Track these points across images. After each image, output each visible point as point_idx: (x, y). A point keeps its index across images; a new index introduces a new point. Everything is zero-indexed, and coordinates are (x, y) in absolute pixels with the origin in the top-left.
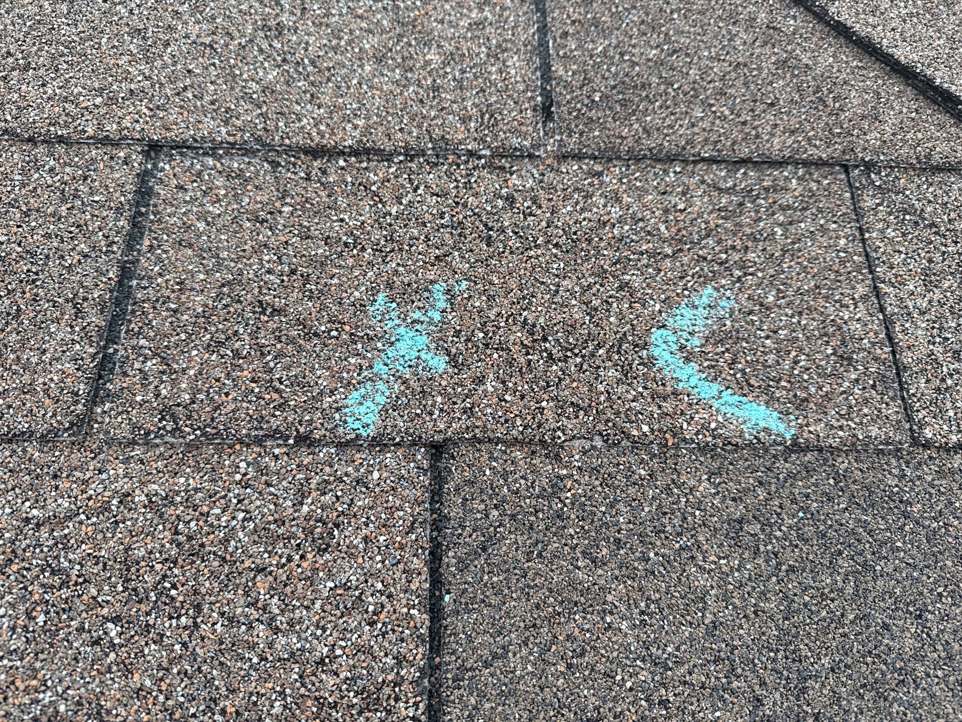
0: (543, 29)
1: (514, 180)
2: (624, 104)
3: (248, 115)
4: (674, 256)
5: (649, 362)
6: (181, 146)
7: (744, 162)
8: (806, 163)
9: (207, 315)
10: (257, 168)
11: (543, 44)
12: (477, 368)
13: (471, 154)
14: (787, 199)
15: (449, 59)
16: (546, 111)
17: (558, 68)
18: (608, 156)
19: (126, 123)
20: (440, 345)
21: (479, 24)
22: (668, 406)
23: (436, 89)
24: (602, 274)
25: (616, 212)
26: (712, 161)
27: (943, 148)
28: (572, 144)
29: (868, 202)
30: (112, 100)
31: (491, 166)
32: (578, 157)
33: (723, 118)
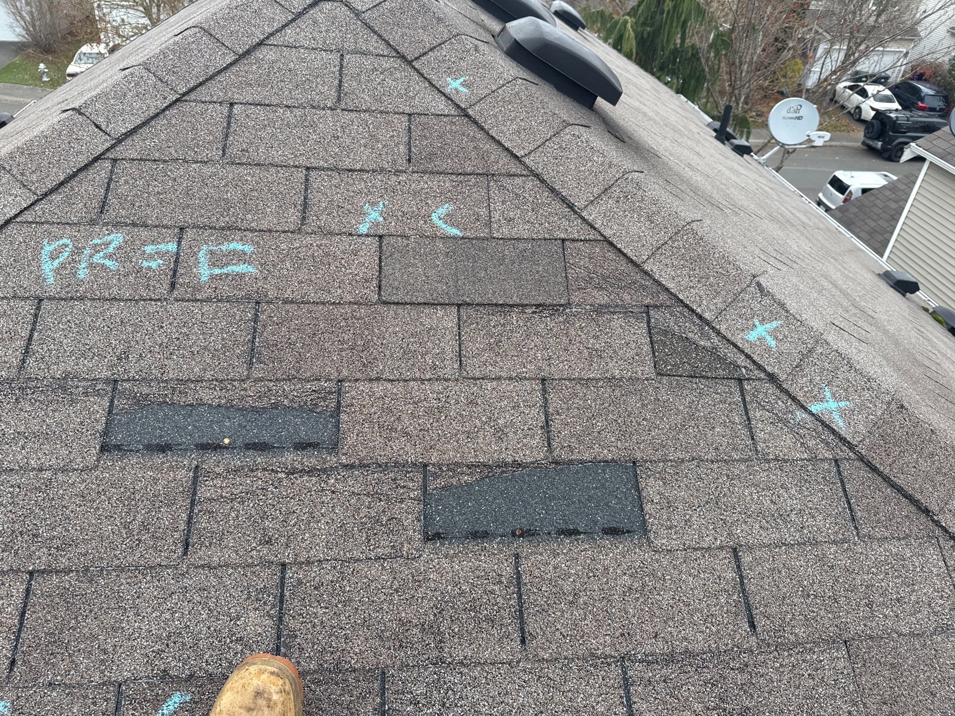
0: (410, 138)
1: (401, 178)
2: (430, 159)
3: (331, 161)
4: (440, 197)
5: (431, 220)
6: (315, 168)
7: (460, 174)
8: (477, 174)
9: (326, 208)
10: (335, 174)
11: (410, 142)
12: (390, 220)
13: (389, 171)
14: (471, 183)
15: (384, 146)
16: (409, 161)
17: (413, 149)
18: (424, 172)
19: (301, 162)
20: (381, 215)
21: (392, 136)
22: (434, 229)
23: (380, 154)
24: (421, 200)
25: (426, 186)
26: (452, 174)
27: (514, 170)
28: (415, 169)
29: (492, 184)
30: (296, 156)
31: (394, 174)
32: (417, 172)
33: (456, 163)
